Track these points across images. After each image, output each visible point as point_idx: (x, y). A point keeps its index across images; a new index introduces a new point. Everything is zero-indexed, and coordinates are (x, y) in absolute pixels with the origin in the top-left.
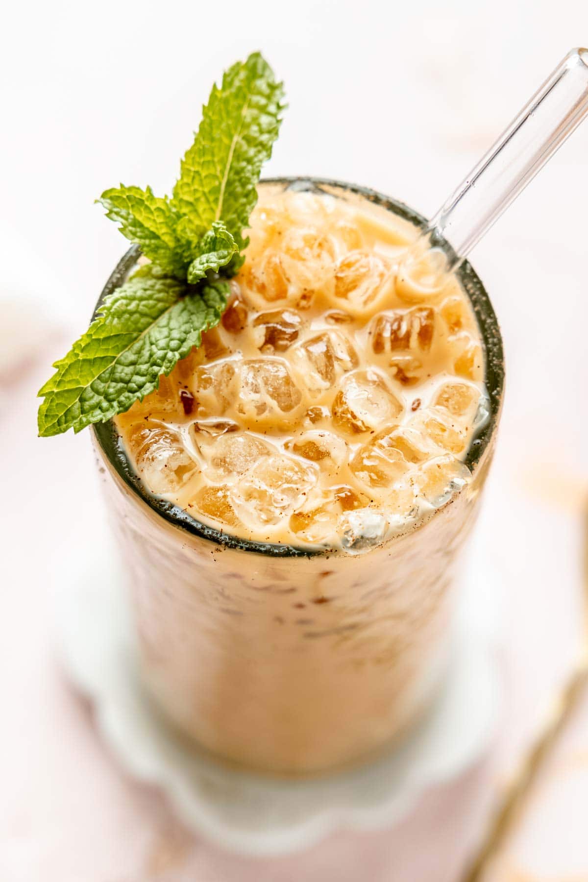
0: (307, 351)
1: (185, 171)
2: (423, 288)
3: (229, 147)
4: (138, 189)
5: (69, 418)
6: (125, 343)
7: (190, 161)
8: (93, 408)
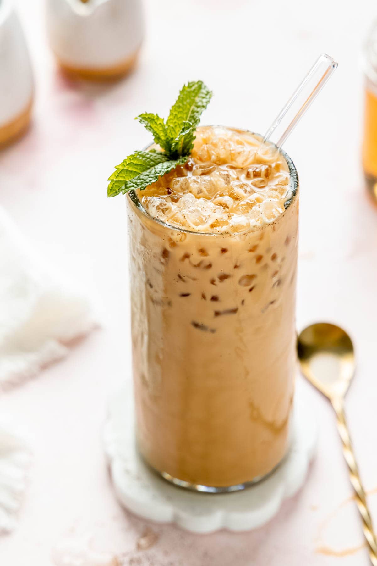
0: (219, 173)
1: (171, 114)
2: (267, 158)
3: (189, 110)
4: (153, 114)
5: (120, 190)
6: (144, 169)
7: (173, 110)
8: (130, 187)
